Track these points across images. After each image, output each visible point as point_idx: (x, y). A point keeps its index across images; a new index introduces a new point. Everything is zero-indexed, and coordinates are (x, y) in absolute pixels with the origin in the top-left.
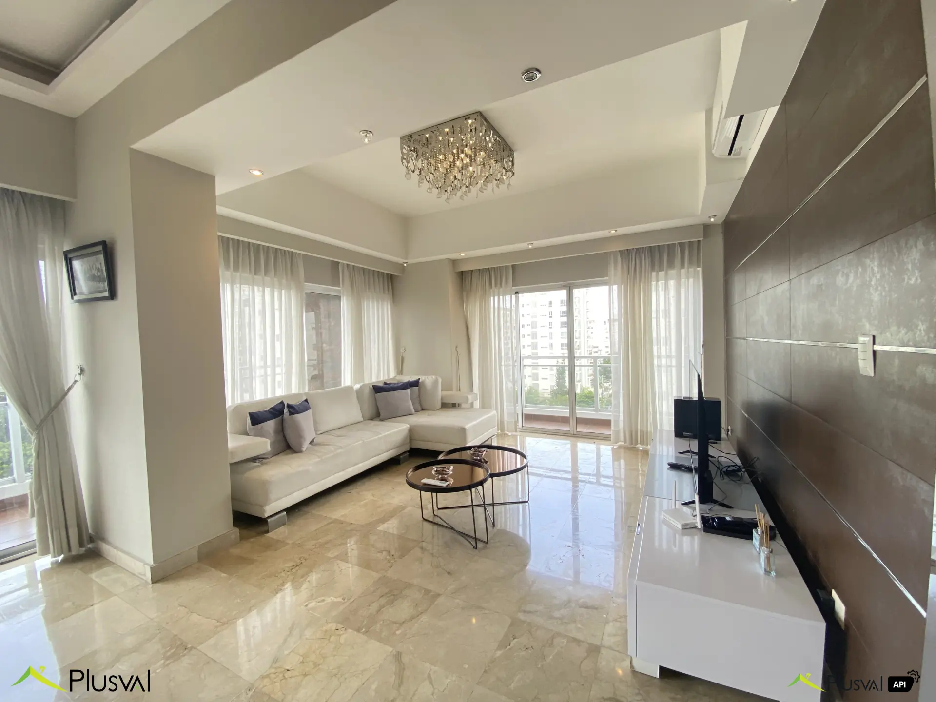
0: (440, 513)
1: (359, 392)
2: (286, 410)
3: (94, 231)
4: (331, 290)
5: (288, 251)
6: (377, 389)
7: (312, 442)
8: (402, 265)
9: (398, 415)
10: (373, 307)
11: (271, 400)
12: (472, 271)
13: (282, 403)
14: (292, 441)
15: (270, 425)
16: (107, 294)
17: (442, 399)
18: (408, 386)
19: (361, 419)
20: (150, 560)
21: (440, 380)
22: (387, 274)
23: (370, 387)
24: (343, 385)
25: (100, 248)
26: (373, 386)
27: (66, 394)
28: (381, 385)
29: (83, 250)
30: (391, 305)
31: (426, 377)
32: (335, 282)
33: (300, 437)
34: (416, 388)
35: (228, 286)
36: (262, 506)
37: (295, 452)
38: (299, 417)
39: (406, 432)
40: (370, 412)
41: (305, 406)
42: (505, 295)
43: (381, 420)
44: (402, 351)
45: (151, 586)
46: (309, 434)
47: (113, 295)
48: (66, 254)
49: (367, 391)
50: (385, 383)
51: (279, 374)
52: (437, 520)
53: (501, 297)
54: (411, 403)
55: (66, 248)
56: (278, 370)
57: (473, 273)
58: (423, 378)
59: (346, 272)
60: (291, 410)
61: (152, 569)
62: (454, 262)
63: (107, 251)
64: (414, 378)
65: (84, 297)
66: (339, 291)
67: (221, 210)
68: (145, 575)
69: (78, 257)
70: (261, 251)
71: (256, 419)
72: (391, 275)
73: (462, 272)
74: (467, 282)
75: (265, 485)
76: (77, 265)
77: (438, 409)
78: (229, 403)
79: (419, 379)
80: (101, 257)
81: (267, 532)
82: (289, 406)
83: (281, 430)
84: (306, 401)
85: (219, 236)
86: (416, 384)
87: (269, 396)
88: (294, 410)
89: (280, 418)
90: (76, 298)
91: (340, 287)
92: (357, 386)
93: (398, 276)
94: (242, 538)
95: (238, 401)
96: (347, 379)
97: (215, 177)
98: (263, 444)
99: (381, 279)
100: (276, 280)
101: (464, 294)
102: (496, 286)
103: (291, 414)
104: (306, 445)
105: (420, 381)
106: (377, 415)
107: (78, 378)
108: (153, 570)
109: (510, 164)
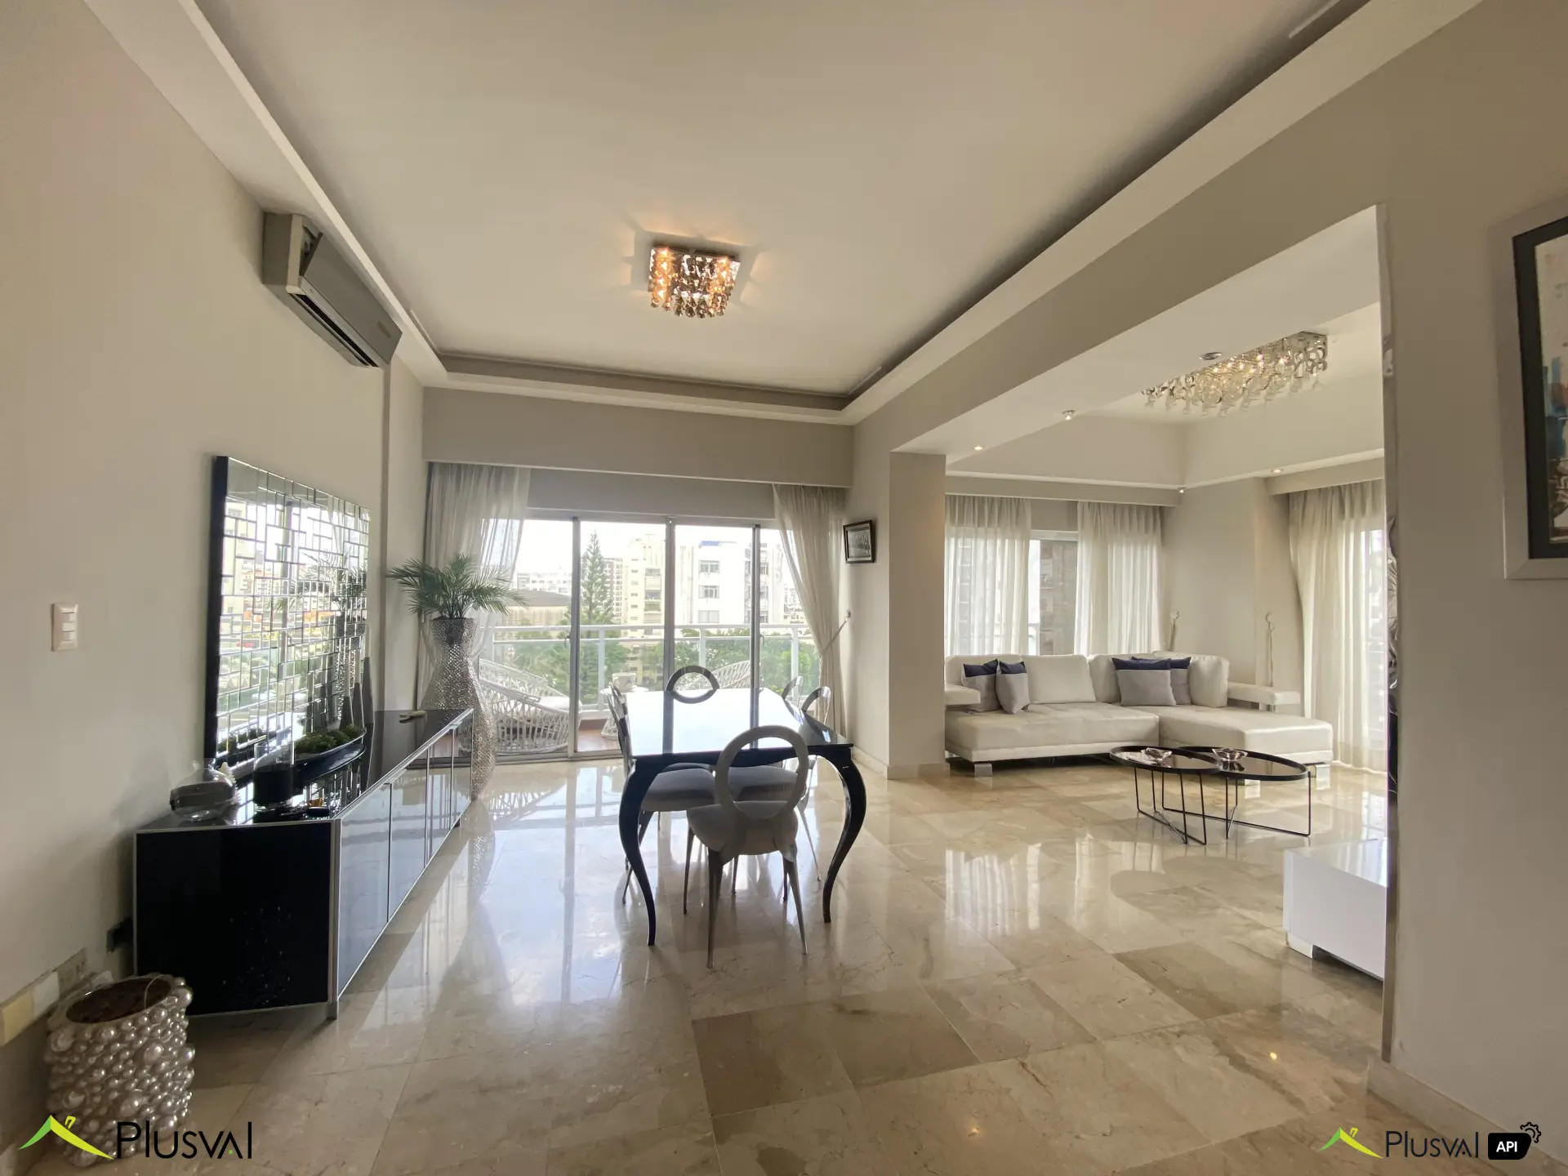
0: (1166, 813)
1: (1094, 665)
2: (998, 668)
3: (864, 513)
4: (1067, 535)
5: (1015, 499)
6: (1118, 664)
7: (1025, 708)
8: (1177, 491)
9: (1149, 703)
10: (1128, 553)
11: (988, 657)
12: (1306, 492)
13: (996, 661)
14: (1004, 701)
15: (983, 680)
16: (870, 559)
17: (1229, 692)
18: (1169, 666)
19: (1094, 699)
20: (887, 761)
21: (1226, 665)
22: (1154, 508)
23: (1108, 660)
24: (1075, 653)
25: (868, 525)
26: (1113, 659)
27: (840, 630)
28: (1126, 659)
29: (854, 525)
30: (1158, 549)
31: (1202, 656)
32: (1072, 524)
33: (1011, 698)
34: (1182, 672)
35: (953, 540)
36: (970, 750)
37: (1006, 712)
38: (1011, 677)
39: (1152, 725)
40: (1109, 692)
41: (1020, 668)
42: (1371, 530)
43: (1122, 706)
44: (1173, 616)
45: (887, 781)
46: (1021, 697)
47: (874, 560)
48: (845, 527)
49: (1104, 665)
50: (1133, 658)
51: (997, 636)
52: (1157, 816)
53: (1363, 534)
54: (1170, 689)
55: (844, 523)
56: (997, 631)
57: (1309, 497)
58: (1197, 659)
59: (1088, 513)
60: (1004, 669)
61: (888, 768)
62: (1267, 481)
63: (872, 526)
64: (1182, 657)
65: (854, 560)
66: (1077, 536)
67: (948, 473)
68: (882, 772)
69: (853, 530)
70: (986, 502)
71: (970, 671)
72: (1160, 507)
73: (1288, 495)
74: (1296, 510)
75: (973, 731)
76: (850, 535)
77: (1221, 707)
78: (947, 654)
79: (1189, 659)
80: (868, 531)
81: (974, 776)
82: (1002, 665)
83: (993, 687)
84: (1022, 663)
85: (946, 496)
86: (1184, 664)
87: (987, 653)
88: (1006, 669)
89: (993, 675)
90: (849, 560)
91: (1077, 530)
92: (1091, 657)
93: (1174, 508)
94: (952, 775)
95: (957, 653)
96: (1083, 647)
97: (945, 456)
98: (974, 695)
99: (1143, 517)
100: (999, 530)
101: (1291, 530)
102: (1352, 515)
103: (1003, 672)
104: (1017, 708)
105: (1191, 661)
106: (1117, 699)
107: (847, 619)
108: (889, 770)
109: (1320, 353)
